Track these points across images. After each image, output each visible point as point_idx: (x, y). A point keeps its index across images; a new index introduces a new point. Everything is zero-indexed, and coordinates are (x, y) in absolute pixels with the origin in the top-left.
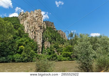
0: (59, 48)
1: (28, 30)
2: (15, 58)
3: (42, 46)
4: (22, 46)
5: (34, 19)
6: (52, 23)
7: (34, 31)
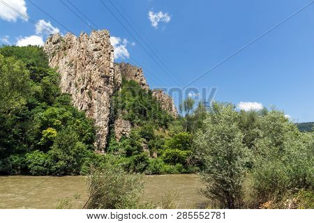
0: (154, 139)
1: (70, 85)
2: (30, 163)
6: (138, 71)
7: (88, 87)
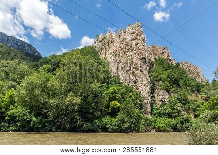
0: (189, 103)
1: (117, 69)
3: (150, 100)
4: (115, 102)
5: (127, 44)
6: (164, 49)
7: (131, 69)
